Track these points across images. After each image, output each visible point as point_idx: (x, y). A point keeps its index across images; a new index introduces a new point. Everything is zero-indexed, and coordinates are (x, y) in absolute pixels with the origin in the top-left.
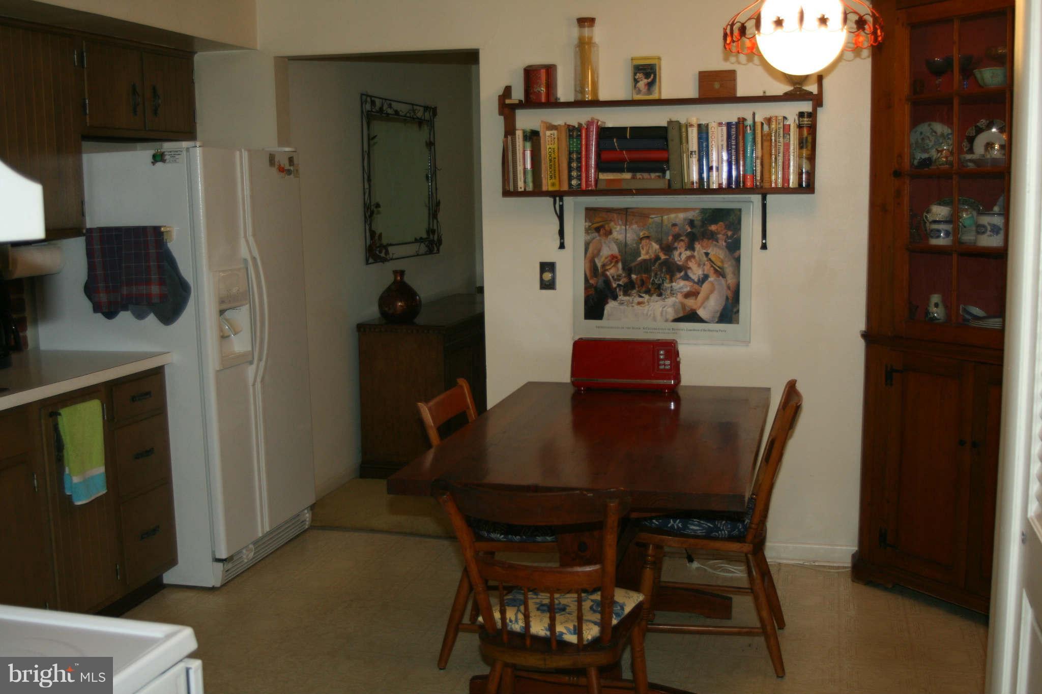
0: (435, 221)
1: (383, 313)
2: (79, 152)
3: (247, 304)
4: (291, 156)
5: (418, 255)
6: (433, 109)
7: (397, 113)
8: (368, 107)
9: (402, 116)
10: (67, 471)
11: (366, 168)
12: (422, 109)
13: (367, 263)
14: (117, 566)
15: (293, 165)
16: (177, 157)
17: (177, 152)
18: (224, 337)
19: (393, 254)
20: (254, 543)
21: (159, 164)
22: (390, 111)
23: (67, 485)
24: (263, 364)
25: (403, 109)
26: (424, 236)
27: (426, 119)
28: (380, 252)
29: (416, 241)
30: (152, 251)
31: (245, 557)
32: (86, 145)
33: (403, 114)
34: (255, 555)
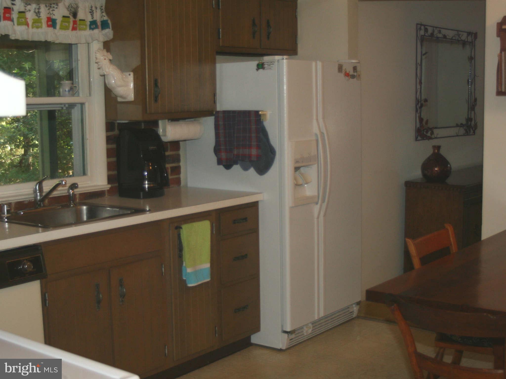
0: (473, 112)
1: (424, 175)
2: (214, 62)
3: (315, 164)
4: (355, 66)
5: (457, 136)
6: (474, 33)
7: (445, 36)
8: (422, 32)
9: (448, 39)
10: (184, 265)
11: (418, 75)
12: (465, 34)
13: (416, 140)
14: (216, 329)
15: (356, 72)
16: (272, 65)
17: (271, 62)
18: (297, 185)
19: (437, 134)
20: (313, 323)
21: (261, 71)
22: (440, 35)
23: (184, 274)
24: (325, 205)
25: (450, 34)
26: (464, 122)
27: (469, 40)
28: (427, 132)
29: (457, 126)
30: (253, 127)
31: (305, 331)
32: (218, 58)
33: (450, 38)
34: (312, 332)
